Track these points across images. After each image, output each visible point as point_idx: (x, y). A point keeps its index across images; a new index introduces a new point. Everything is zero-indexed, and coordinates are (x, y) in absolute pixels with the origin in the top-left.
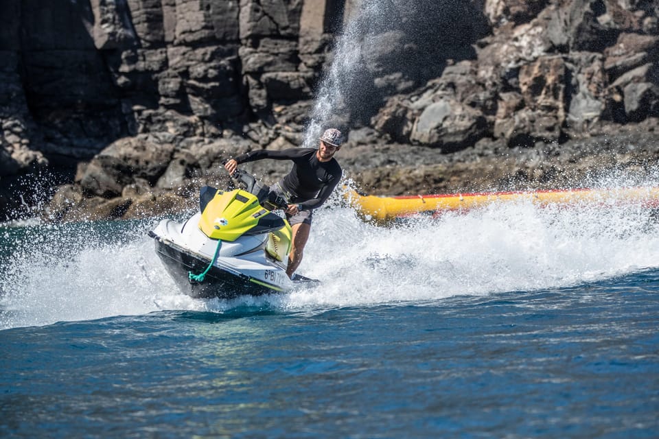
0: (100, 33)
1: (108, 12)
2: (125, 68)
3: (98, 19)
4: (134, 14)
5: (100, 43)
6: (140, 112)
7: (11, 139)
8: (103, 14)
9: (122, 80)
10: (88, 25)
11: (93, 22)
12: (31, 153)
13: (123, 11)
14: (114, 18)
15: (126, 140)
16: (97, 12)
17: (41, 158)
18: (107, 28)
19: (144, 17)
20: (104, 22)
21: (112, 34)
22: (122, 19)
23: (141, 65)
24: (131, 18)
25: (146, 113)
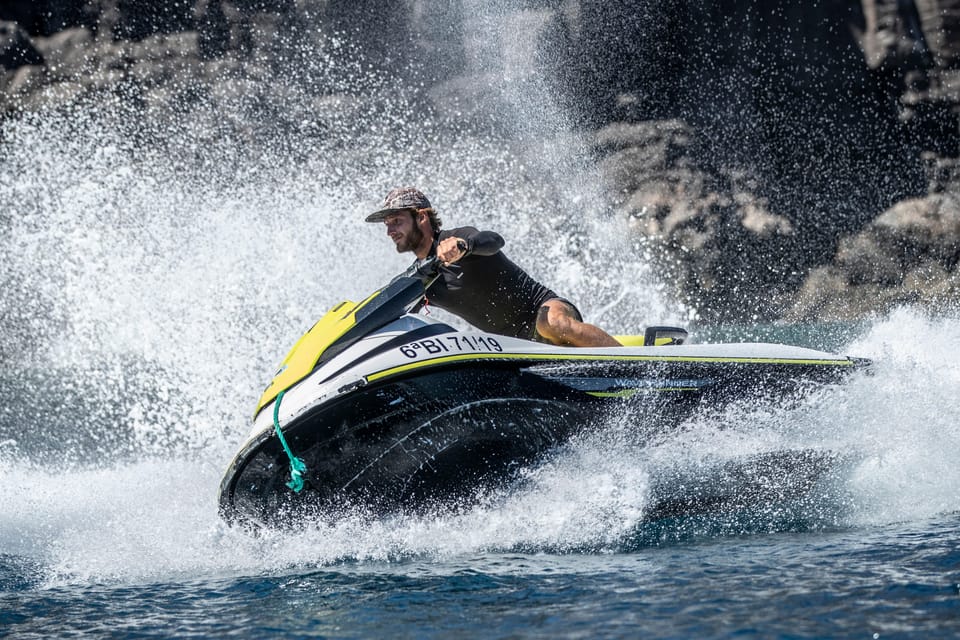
0: (875, 45)
1: (886, 14)
2: (911, 98)
3: (872, 23)
4: (926, 17)
5: (874, 58)
6: (931, 163)
7: (742, 197)
8: (879, 15)
9: (905, 115)
10: (856, 32)
11: (863, 26)
12: (771, 219)
13: (909, 15)
14: (895, 24)
15: (911, 204)
16: (870, 13)
17: (785, 227)
18: (885, 39)
19: (938, 24)
20: (881, 28)
21: (892, 47)
22: (907, 26)
23: (933, 94)
24: (919, 23)
25: (940, 163)
